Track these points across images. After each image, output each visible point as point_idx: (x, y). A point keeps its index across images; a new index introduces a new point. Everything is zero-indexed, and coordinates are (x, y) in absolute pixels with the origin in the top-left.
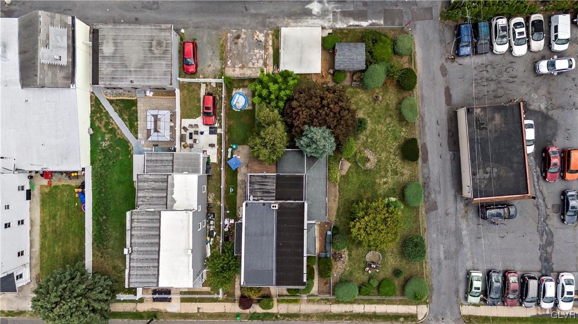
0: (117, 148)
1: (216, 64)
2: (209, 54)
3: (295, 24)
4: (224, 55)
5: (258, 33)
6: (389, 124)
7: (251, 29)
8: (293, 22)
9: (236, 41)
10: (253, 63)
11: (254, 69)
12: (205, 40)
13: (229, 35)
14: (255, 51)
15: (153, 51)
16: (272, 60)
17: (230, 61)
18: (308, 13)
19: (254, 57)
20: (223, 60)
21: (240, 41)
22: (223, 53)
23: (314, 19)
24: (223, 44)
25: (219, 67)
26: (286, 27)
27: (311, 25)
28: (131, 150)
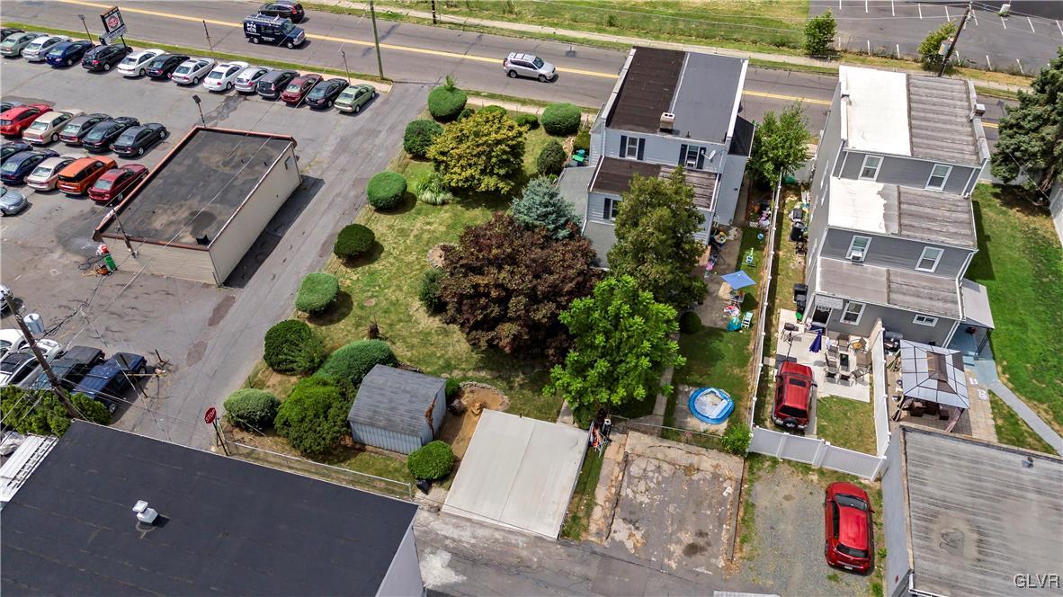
0: (1044, 386)
1: (766, 495)
2: (786, 528)
3: (513, 539)
4: (741, 514)
5: (629, 545)
6: (372, 297)
7: (650, 561)
8: (516, 546)
9: (701, 542)
10: (660, 473)
11: (659, 456)
12: (799, 571)
13: (721, 564)
14: (647, 501)
15: (973, 531)
16: (605, 471)
17: (724, 494)
18: (462, 558)
19: (652, 485)
20: (744, 501)
21: (687, 538)
22: (743, 519)
23: (454, 540)
24: (743, 541)
25: (758, 487)
26: (540, 539)
27: (468, 524)
28: (1004, 373)
